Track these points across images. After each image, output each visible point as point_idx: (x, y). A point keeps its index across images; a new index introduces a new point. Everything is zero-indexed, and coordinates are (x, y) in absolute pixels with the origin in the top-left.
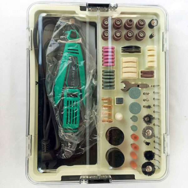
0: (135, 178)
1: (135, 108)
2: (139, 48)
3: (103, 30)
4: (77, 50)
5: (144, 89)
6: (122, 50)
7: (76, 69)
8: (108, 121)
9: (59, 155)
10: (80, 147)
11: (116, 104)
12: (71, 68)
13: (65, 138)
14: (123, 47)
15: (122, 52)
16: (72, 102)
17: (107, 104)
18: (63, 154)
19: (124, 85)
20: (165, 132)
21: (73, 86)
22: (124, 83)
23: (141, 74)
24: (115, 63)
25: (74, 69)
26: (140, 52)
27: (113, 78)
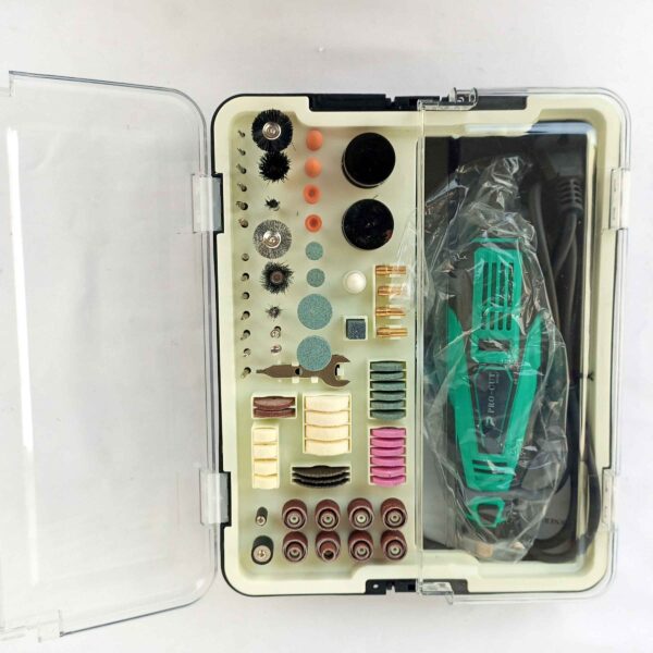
0: (307, 99)
1: (314, 311)
2: (295, 480)
3: (402, 530)
4: (476, 470)
5: (279, 363)
6: (348, 474)
7: (484, 422)
8: (390, 269)
9: (526, 166)
10: (467, 189)
11: (366, 318)
12: (498, 423)
14: (348, 483)
15: (348, 468)
16: (496, 326)
17: (392, 317)
18: (516, 169)
19: (342, 373)
20: (219, 236)
21: (493, 372)
22: (342, 378)
23: (295, 407)
24: (369, 437)
25: (490, 420)
26: (294, 469)
27: (374, 394)
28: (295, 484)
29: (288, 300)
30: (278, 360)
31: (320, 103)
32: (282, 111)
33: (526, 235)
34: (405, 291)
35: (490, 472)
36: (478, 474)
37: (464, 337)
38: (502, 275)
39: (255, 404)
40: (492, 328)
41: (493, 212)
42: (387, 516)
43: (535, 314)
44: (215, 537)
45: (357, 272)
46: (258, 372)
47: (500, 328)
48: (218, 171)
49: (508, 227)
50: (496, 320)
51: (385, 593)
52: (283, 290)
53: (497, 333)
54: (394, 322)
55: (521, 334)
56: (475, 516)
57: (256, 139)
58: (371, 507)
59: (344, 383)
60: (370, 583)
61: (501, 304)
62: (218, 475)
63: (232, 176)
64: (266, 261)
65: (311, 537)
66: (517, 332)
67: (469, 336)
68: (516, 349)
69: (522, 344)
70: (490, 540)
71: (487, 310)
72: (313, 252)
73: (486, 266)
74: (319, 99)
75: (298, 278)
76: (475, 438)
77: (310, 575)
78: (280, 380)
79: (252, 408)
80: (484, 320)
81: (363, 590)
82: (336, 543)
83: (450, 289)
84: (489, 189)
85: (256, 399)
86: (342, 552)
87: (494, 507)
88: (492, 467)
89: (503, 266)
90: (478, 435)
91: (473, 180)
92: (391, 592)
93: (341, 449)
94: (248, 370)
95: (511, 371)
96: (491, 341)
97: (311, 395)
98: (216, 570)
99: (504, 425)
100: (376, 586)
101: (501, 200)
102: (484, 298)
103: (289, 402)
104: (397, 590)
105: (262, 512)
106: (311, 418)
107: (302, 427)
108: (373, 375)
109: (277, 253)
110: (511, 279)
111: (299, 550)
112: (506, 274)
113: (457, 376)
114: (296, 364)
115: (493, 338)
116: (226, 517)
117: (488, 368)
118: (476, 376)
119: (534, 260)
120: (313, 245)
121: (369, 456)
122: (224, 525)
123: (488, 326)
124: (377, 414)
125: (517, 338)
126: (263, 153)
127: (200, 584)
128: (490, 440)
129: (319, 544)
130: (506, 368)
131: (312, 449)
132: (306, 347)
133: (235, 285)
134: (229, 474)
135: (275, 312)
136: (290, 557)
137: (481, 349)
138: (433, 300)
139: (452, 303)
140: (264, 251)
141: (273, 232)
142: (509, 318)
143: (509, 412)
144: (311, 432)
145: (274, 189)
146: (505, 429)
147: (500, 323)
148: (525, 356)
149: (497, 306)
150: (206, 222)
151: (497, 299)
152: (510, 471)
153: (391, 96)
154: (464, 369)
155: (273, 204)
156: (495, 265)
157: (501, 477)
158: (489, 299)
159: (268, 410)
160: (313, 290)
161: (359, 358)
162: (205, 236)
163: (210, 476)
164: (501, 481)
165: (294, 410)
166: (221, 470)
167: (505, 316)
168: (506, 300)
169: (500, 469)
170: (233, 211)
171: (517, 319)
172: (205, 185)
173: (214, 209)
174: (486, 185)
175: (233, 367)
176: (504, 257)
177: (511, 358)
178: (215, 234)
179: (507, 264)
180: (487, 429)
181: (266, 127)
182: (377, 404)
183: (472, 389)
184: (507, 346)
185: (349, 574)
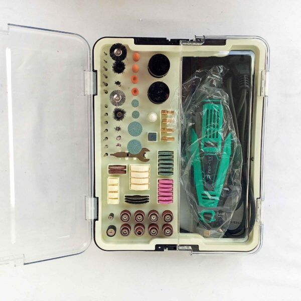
0: (133, 39)
1: (135, 129)
2: (126, 201)
3: (171, 223)
4: (203, 198)
5: (120, 151)
6: (148, 199)
7: (206, 177)
8: (167, 112)
9: (226, 70)
10: (201, 79)
11: (157, 133)
12: (212, 178)
13: (221, 93)
14: (148, 203)
15: (148, 196)
18: (222, 71)
19: (146, 156)
20: (95, 97)
21: (210, 156)
22: (147, 158)
23: (126, 170)
24: (158, 183)
25: (209, 176)
26: (125, 196)
27: (160, 165)
28: (126, 203)
29: (123, 124)
30: (119, 150)
31: (139, 41)
32: (122, 44)
33: (225, 98)
34: (174, 121)
35: (208, 199)
36: (203, 200)
37: (198, 141)
38: (215, 114)
39: (109, 168)
40: (210, 137)
41: (212, 89)
42: (165, 217)
43: (228, 131)
44: (91, 227)
45: (154, 113)
46: (111, 155)
47: (213, 137)
48: (95, 69)
49: (218, 95)
50: (212, 133)
51: (163, 251)
52: (122, 119)
53: (212, 139)
54: (169, 134)
55: (222, 140)
56: (203, 219)
57: (111, 56)
58: (158, 213)
59: (148, 160)
60: (157, 246)
61: (214, 127)
62: (93, 198)
63: (101, 71)
64: (114, 107)
65: (132, 226)
66: (220, 139)
67: (201, 140)
68: (220, 146)
69: (223, 144)
70: (209, 229)
71: (208, 129)
72: (135, 104)
73: (208, 111)
74: (138, 39)
75: (128, 115)
76: (202, 184)
77: (132, 243)
78: (120, 159)
79: (108, 170)
80: (207, 133)
81: (154, 249)
82: (143, 228)
83: (193, 121)
84: (210, 79)
85: (110, 166)
86: (145, 233)
87: (210, 214)
88: (210, 197)
89: (215, 111)
90: (204, 183)
91: (204, 75)
92: (166, 250)
93: (146, 188)
94: (107, 154)
95: (218, 156)
96: (209, 142)
97: (133, 165)
98: (91, 239)
99: (215, 178)
100: (160, 248)
101: (215, 83)
102: (207, 124)
103: (123, 167)
104: (169, 250)
105: (112, 215)
106: (133, 174)
107: (129, 178)
108: (160, 157)
109: (119, 104)
110: (218, 116)
111: (127, 231)
112: (216, 114)
113: (195, 157)
114: (127, 152)
116: (96, 216)
117: (208, 154)
118: (203, 157)
119: (228, 108)
120: (134, 101)
121: (158, 191)
122: (95, 220)
123: (208, 136)
124: (161, 173)
125: (220, 142)
126: (114, 61)
127: (85, 245)
128: (208, 185)
129: (136, 229)
130: (216, 154)
131: (133, 188)
132: (132, 144)
133: (102, 118)
134: (98, 198)
135: (118, 129)
136: (124, 234)
137: (205, 146)
138: (185, 125)
139: (193, 127)
140: (114, 103)
141: (118, 96)
142: (217, 133)
143: (217, 173)
144: (133, 181)
145: (119, 77)
146: (215, 181)
147: (214, 135)
148: (225, 149)
149: (212, 128)
150: (90, 91)
151: (212, 125)
152: (217, 198)
153: (169, 39)
154: (198, 154)
155: (118, 83)
156: (211, 111)
157: (213, 201)
158: (209, 125)
159: (115, 171)
160: (135, 120)
161: (154, 149)
162: (89, 97)
163: (90, 199)
164: (213, 203)
166: (94, 197)
167: (215, 132)
168: (216, 126)
169: (213, 198)
170: (101, 86)
171: (221, 134)
172: (89, 75)
173: (93, 85)
174: (209, 77)
175: (100, 152)
176: (215, 107)
177: (218, 150)
178: (94, 96)
179: (216, 110)
180: (207, 180)
181: (116, 50)
182: (161, 169)
183: (202, 163)
184: (216, 145)
185: (148, 242)
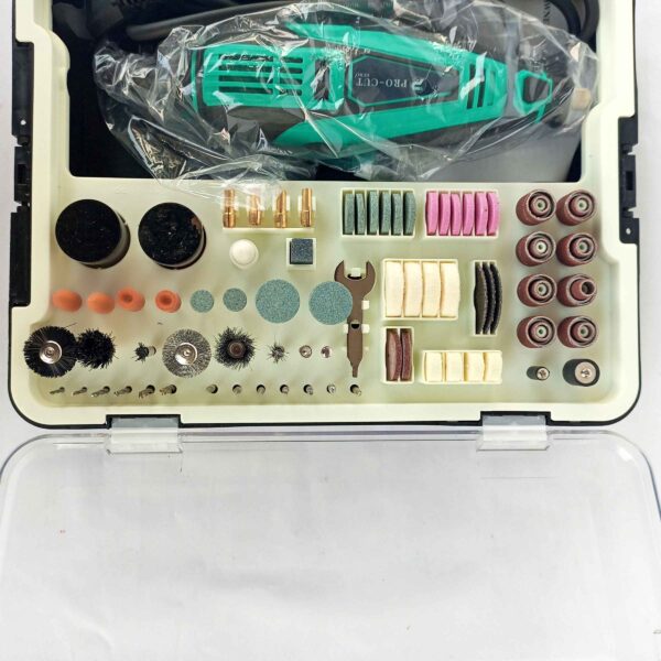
0: (15, 309)
1: (278, 303)
2: (492, 331)
3: (557, 198)
4: (480, 104)
5: (344, 349)
6: (484, 265)
7: (419, 93)
8: (228, 209)
10: (134, 118)
11: (288, 240)
12: (419, 75)
14: (496, 265)
15: (477, 266)
16: (298, 76)
17: (288, 209)
19: (357, 271)
20: (183, 421)
21: (355, 80)
22: (364, 271)
23: (399, 329)
24: (437, 237)
25: (416, 84)
26: (477, 332)
27: (383, 230)
28: (496, 331)
29: (264, 336)
30: (340, 352)
31: (20, 293)
32: (26, 340)
34: (256, 190)
35: (482, 85)
36: (485, 102)
37: (315, 118)
38: (231, 67)
39: (395, 380)
40: (300, 82)
41: (158, 82)
42: (541, 216)
43: (282, 26)
44: (565, 432)
45: (231, 249)
46: (355, 375)
47: (300, 71)
48: (103, 421)
49: (174, 63)
50: (290, 76)
51: (637, 220)
52: (250, 341)
53: (305, 76)
54: (293, 205)
55: (307, 45)
56: (538, 106)
57: (62, 373)
58: (527, 236)
59: (368, 265)
60: (624, 238)
61: (268, 69)
62: (485, 428)
63: (111, 403)
64: (214, 363)
65: (565, 312)
66: (304, 50)
67: (309, 111)
68: (327, 52)
69: (320, 44)
70: (568, 87)
71: (278, 87)
72: (203, 302)
73: (223, 90)
74: (15, 294)
75: (236, 322)
76: (438, 104)
77: (614, 314)
78: (366, 349)
79: (399, 382)
80: (288, 92)
81: (633, 246)
82: (573, 280)
83: (252, 136)
84: (131, 89)
85: (388, 379)
86: (585, 273)
87: (527, 81)
88: (477, 81)
89: (221, 68)
90: (434, 101)
91: (122, 111)
92: (636, 212)
93: (452, 271)
94: (353, 387)
95: (354, 58)
96: (315, 83)
97: (385, 309)
98: (606, 432)
99: (423, 68)
100: (628, 231)
101: (143, 73)
102: (262, 91)
103: (392, 336)
104: (634, 205)
105: (533, 372)
106: (412, 309)
107: (423, 322)
108: (359, 230)
109: (204, 347)
110: (237, 57)
111: (581, 327)
112: (232, 63)
113: (360, 126)
114: (345, 328)
115: (311, 80)
116: (538, 418)
117: (350, 88)
118: (361, 104)
119: (214, 30)
120: (194, 304)
121: (462, 237)
122: (549, 422)
123: (296, 87)
124: (409, 225)
125: (313, 50)
126: (78, 364)
127: (625, 454)
128: (440, 85)
129: (574, 301)
130: (350, 64)
131: (451, 308)
132: (322, 313)
134: (483, 413)
135: (278, 352)
136: (591, 337)
137: (326, 97)
138: (267, 157)
139: (272, 137)
140: (202, 364)
141: (180, 350)
142: (288, 59)
143: (406, 62)
144: (431, 309)
145: (123, 353)
146: (428, 66)
147: (293, 71)
148: (334, 40)
149: (271, 76)
150: (167, 437)
151: (263, 75)
152: (480, 60)
153: (14, 206)
154: (352, 117)
155: (142, 353)
156: (222, 78)
157: (488, 73)
158: (264, 85)
159: (402, 362)
160: (251, 305)
161: (336, 249)
162: (185, 438)
163: (485, 438)
164: (494, 73)
165: (402, 330)
166: (478, 423)
167: (285, 65)
168: (265, 63)
169: (479, 72)
170: (153, 403)
171: (286, 50)
172: (120, 438)
173: (150, 426)
174: (126, 92)
175: (349, 406)
176: (210, 66)
177: (338, 58)
178: (182, 426)
179: (219, 63)
180: (427, 89)
181: (45, 358)
182: (395, 226)
183: (377, 108)
184: (322, 63)
185: (613, 266)
